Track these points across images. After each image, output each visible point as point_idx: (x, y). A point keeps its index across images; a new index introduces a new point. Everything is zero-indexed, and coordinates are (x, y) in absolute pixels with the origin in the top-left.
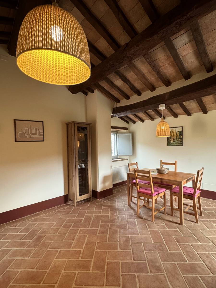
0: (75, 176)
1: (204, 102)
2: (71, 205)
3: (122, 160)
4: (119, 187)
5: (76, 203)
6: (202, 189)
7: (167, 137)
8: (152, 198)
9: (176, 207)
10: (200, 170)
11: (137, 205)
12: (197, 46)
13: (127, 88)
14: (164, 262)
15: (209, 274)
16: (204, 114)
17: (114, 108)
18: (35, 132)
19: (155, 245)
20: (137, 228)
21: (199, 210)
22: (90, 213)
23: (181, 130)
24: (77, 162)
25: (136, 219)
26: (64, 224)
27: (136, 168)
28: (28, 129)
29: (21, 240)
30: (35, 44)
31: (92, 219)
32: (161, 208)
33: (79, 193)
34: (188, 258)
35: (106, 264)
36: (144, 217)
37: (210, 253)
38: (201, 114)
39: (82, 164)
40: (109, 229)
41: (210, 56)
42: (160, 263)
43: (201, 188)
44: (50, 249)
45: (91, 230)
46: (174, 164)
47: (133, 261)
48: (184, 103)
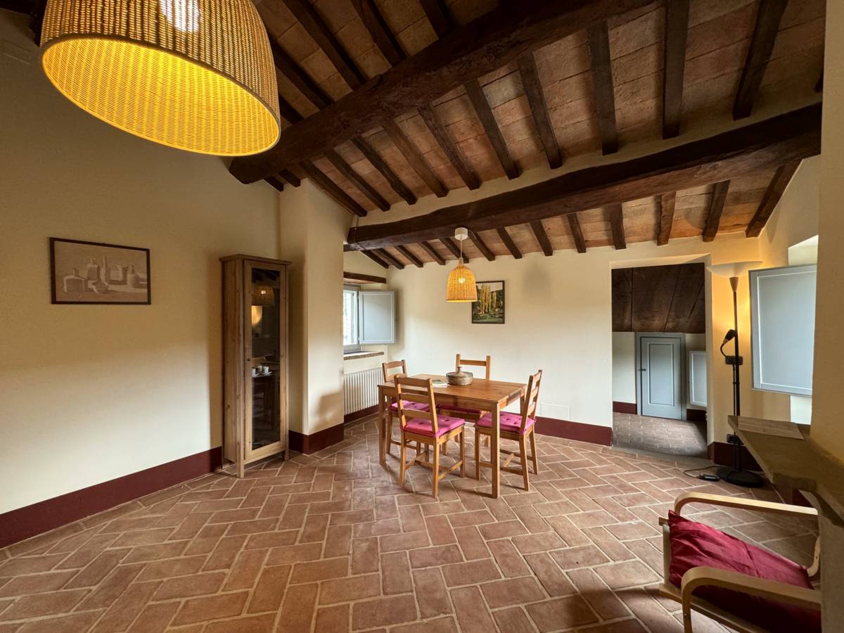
0: (242, 397)
1: (545, 230)
2: (229, 475)
3: (370, 355)
4: (360, 422)
5: (242, 467)
6: (539, 416)
7: (473, 303)
8: (434, 442)
9: (486, 460)
10: (535, 375)
11: (399, 460)
12: (531, 107)
13: (384, 184)
14: (453, 588)
15: (544, 597)
16: (546, 255)
17: (351, 229)
18: (120, 278)
19: (437, 550)
20: (398, 517)
21: (532, 462)
22: (282, 490)
23: (501, 288)
24: (248, 360)
25: (396, 494)
26: (206, 527)
27: (402, 372)
28: (99, 269)
29: (62, 590)
30: (103, 22)
31: (284, 506)
32: (455, 464)
33: (253, 443)
34: (505, 569)
35: (315, 615)
36: (416, 487)
37: (548, 552)
38: (540, 255)
39: (264, 364)
40: (328, 526)
41: (557, 133)
42: (445, 590)
43: (537, 414)
44: (154, 603)
45: (280, 534)
46: (484, 364)
47: (382, 596)
48: (507, 229)
